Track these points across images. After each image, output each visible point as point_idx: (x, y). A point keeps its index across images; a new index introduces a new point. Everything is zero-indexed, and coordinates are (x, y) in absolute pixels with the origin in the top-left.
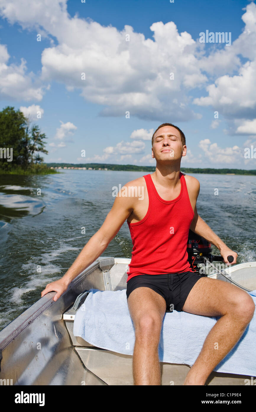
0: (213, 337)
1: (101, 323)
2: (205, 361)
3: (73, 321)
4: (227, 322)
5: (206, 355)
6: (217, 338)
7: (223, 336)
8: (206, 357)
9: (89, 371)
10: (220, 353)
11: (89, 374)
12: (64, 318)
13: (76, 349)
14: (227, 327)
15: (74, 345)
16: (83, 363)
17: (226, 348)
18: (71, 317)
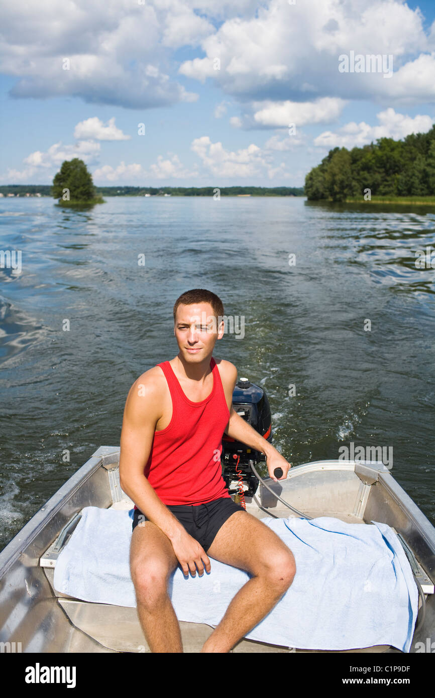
0: (238, 605)
1: (91, 573)
2: (227, 632)
3: (54, 568)
4: (257, 588)
5: (227, 625)
6: (243, 606)
7: (251, 605)
8: (229, 628)
9: (76, 628)
10: (247, 624)
11: (78, 632)
12: (41, 565)
13: (60, 601)
14: (257, 594)
15: (56, 596)
16: (69, 618)
17: (254, 619)
18: (51, 563)
